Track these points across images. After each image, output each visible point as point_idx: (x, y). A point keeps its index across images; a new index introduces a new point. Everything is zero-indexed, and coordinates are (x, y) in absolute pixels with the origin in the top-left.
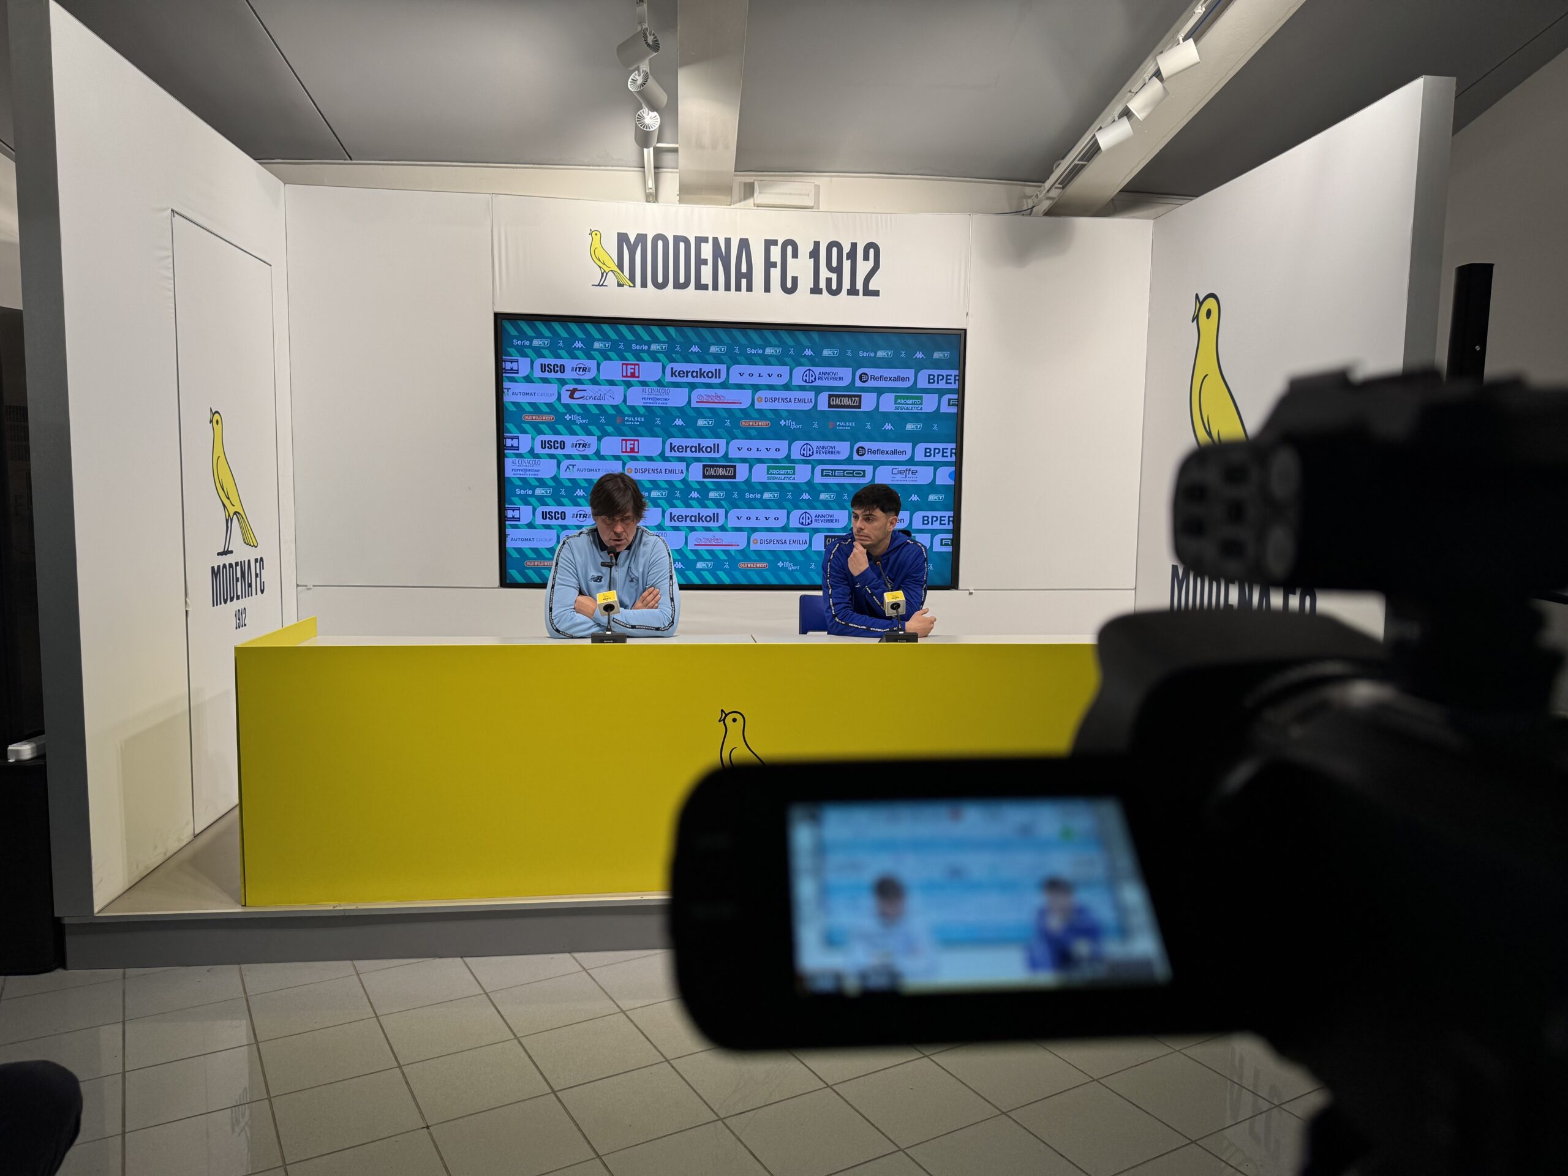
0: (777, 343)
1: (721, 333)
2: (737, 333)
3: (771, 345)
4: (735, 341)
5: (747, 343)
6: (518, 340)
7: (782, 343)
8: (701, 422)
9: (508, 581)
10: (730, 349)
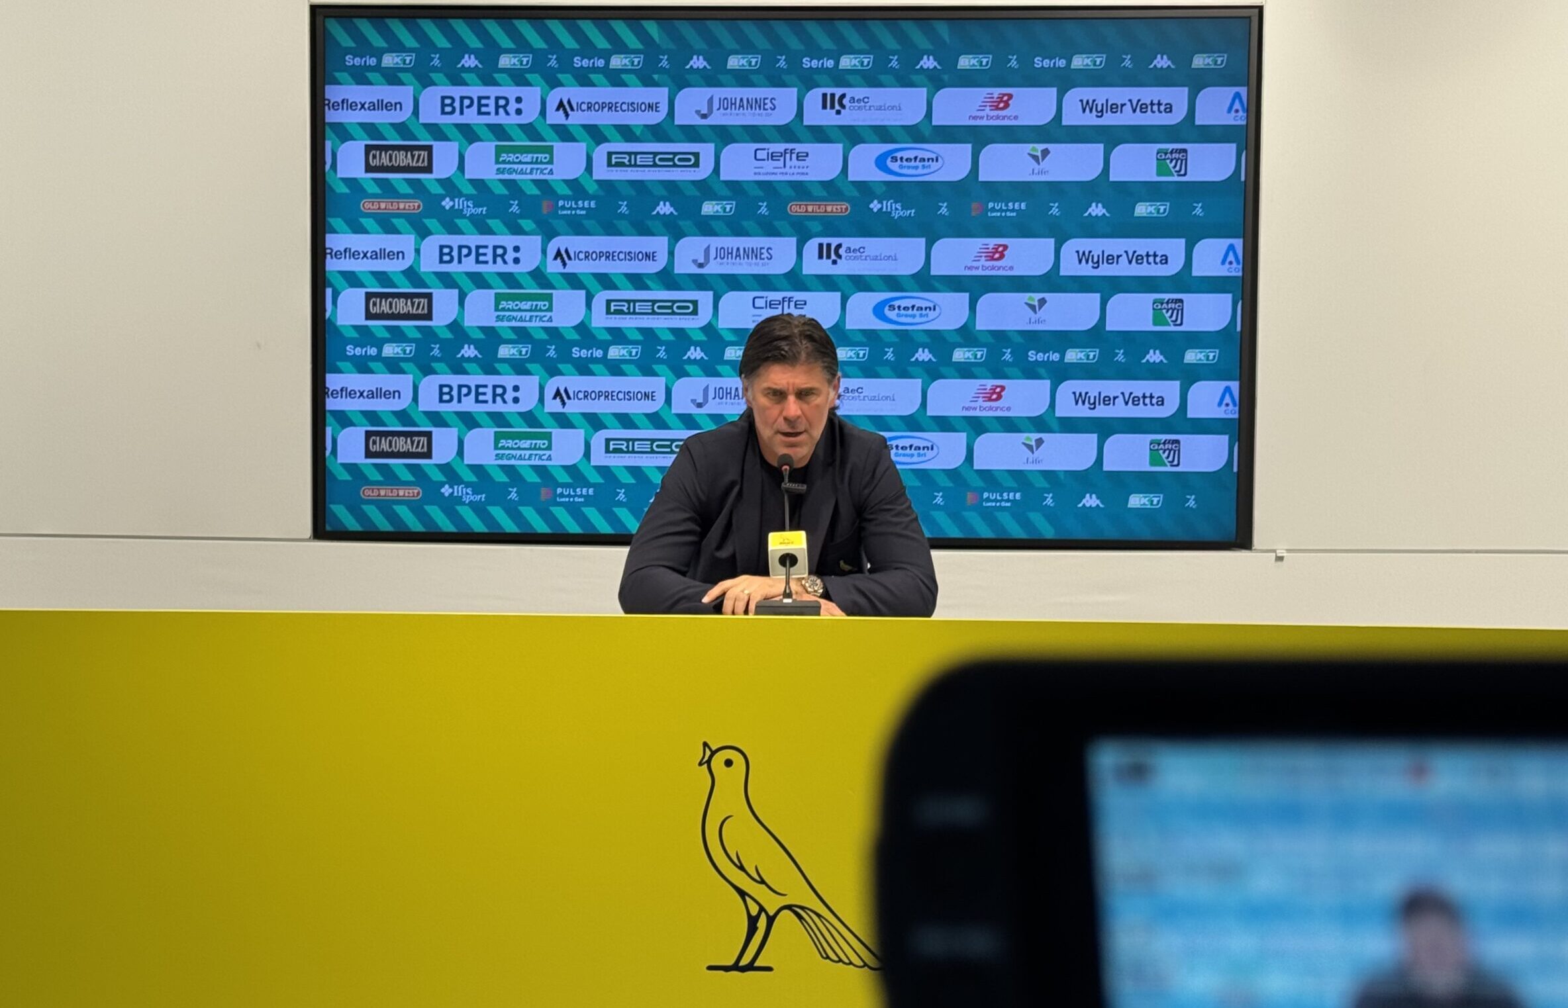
0: (864, 46)
1: (750, 29)
2: (782, 29)
3: (850, 50)
4: (779, 46)
5: (802, 47)
6: (355, 57)
7: (874, 46)
8: (709, 208)
9: (328, 528)
10: (769, 62)
